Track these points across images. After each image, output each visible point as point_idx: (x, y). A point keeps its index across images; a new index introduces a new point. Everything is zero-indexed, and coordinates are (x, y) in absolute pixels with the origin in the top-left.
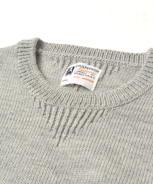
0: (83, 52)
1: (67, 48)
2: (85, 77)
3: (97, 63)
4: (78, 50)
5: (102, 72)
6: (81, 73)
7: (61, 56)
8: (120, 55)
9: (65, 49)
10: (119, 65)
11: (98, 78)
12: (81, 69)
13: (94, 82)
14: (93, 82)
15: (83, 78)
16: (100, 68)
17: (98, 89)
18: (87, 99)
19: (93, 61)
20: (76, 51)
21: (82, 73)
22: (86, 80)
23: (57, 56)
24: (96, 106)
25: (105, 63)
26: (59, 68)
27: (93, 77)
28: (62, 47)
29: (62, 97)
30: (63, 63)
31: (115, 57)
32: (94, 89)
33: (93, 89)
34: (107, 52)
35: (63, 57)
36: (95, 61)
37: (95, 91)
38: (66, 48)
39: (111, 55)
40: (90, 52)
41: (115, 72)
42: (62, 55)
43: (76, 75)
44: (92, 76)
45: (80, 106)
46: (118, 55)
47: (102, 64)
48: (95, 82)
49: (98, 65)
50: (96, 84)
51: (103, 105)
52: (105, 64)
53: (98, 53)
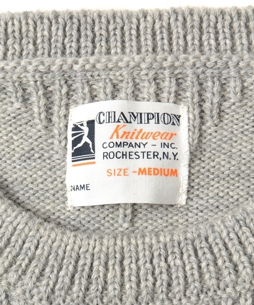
0: (97, 34)
1: (35, 29)
2: (144, 163)
3: (161, 76)
4: (79, 30)
5: (191, 116)
6: (126, 149)
7: (29, 75)
8: (227, 23)
9: (31, 34)
10: (239, 72)
11: (188, 153)
12: (121, 132)
13: (179, 172)
14: (175, 173)
15: (142, 171)
16: (178, 98)
17: (197, 192)
18: (181, 258)
19: (147, 75)
20: (71, 35)
21: (131, 149)
22: (153, 177)
23: (15, 78)
24: (222, 285)
25: (189, 72)
26: (39, 131)
27: (171, 156)
28: (16, 28)
29: (98, 271)
30: (43, 102)
31: (212, 36)
32: (184, 197)
33: (182, 200)
34: (180, 18)
35: (37, 75)
36: (152, 73)
37: (191, 203)
38: (31, 28)
39: (196, 30)
40: (122, 28)
41: (233, 107)
42: (30, 68)
43: (115, 164)
44: (166, 150)
45: (170, 295)
46: (223, 27)
47: (180, 76)
48: (184, 172)
49: (168, 85)
50: (187, 178)
51: (244, 273)
52: (190, 75)
53: (149, 31)
